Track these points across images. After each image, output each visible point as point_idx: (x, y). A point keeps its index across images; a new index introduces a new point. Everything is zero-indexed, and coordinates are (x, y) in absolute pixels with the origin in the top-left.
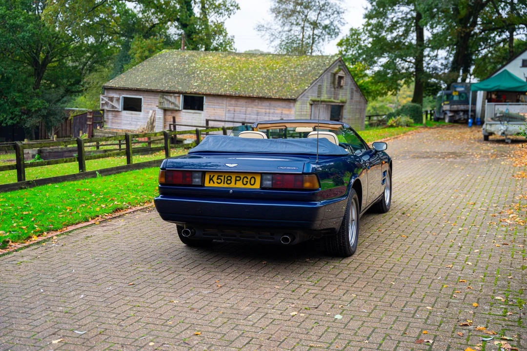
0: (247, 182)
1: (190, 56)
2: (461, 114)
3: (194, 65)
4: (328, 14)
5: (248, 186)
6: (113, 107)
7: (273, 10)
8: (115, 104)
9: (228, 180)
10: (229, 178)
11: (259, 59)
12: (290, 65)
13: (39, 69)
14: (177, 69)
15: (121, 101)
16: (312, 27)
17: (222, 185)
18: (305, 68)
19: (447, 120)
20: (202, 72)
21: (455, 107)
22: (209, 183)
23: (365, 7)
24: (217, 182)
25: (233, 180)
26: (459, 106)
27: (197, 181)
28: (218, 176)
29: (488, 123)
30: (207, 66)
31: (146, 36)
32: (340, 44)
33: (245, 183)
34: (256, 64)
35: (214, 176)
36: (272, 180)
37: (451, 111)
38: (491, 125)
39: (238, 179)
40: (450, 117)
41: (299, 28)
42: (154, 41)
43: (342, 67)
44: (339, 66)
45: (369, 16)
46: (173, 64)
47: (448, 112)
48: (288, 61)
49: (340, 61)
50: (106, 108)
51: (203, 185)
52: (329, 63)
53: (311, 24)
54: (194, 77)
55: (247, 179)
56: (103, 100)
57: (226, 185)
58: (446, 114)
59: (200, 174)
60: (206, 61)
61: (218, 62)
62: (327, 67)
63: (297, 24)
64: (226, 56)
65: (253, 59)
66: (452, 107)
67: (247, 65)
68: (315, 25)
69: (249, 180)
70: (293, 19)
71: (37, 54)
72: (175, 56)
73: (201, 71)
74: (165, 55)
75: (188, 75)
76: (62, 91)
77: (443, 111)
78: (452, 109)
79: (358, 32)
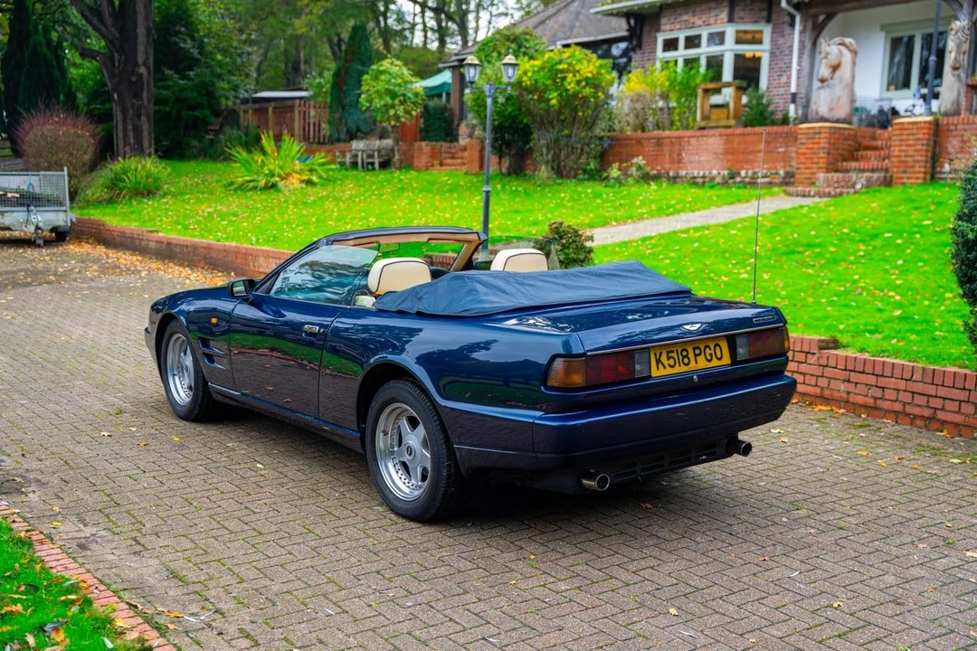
0: (711, 355)
5: (715, 363)
9: (684, 357)
10: (685, 353)
17: (677, 369)
22: (658, 369)
24: (669, 365)
25: (691, 355)
28: (668, 353)
33: (709, 358)
35: (661, 354)
39: (697, 351)
55: (710, 349)
57: (683, 369)
69: (712, 352)
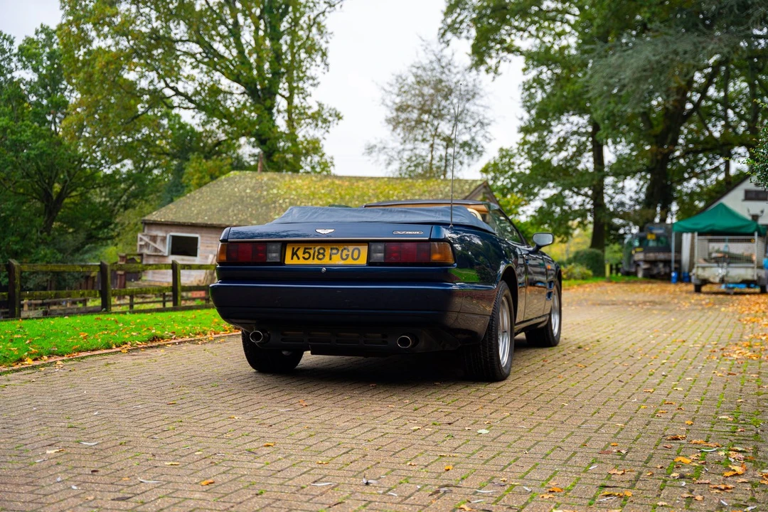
0: (347, 255)
1: (269, 180)
2: (661, 265)
3: (275, 191)
4: (468, 126)
5: (350, 262)
6: (156, 250)
7: (389, 121)
8: (159, 245)
10: (321, 251)
11: (368, 184)
12: (414, 191)
13: (52, 206)
14: (251, 197)
15: (168, 241)
16: (445, 143)
17: (310, 262)
18: (435, 195)
19: (640, 275)
20: (287, 200)
21: (651, 256)
22: (292, 259)
23: (520, 117)
24: (304, 258)
25: (327, 253)
26: (657, 254)
27: (274, 256)
28: (305, 249)
29: (699, 265)
30: (294, 193)
31: (207, 157)
32: (485, 170)
33: (344, 257)
34: (365, 190)
35: (299, 248)
36: (385, 251)
37: (646, 261)
38: (704, 268)
39: (334, 251)
40: (645, 269)
41: (427, 146)
42: (218, 163)
43: (487, 196)
44: (484, 193)
45: (526, 130)
46: (245, 191)
47: (641, 263)
48: (411, 186)
49: (485, 187)
50: (146, 251)
51: (282, 262)
52: (469, 189)
53: (444, 139)
54: (275, 207)
55: (348, 251)
56: (141, 240)
57: (316, 262)
58: (638, 265)
59: (279, 246)
60: (293, 187)
61: (309, 188)
62: (467, 194)
63: (424, 140)
64: (321, 180)
65: (361, 184)
66: (648, 255)
67: (351, 191)
68: (449, 142)
69: (350, 253)
70: (418, 133)
71: (51, 185)
72: (248, 180)
73: (284, 199)
74: (234, 178)
75: (267, 205)
76: (82, 236)
77: (635, 262)
78: (647, 259)
79: (510, 153)
